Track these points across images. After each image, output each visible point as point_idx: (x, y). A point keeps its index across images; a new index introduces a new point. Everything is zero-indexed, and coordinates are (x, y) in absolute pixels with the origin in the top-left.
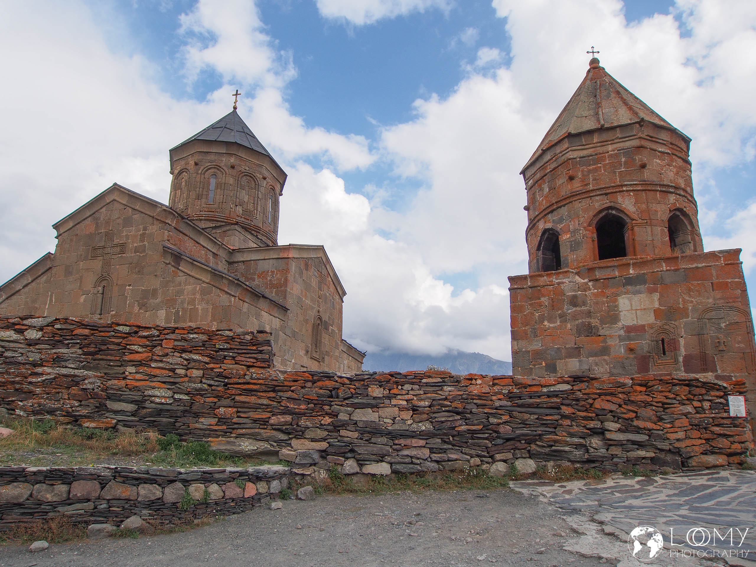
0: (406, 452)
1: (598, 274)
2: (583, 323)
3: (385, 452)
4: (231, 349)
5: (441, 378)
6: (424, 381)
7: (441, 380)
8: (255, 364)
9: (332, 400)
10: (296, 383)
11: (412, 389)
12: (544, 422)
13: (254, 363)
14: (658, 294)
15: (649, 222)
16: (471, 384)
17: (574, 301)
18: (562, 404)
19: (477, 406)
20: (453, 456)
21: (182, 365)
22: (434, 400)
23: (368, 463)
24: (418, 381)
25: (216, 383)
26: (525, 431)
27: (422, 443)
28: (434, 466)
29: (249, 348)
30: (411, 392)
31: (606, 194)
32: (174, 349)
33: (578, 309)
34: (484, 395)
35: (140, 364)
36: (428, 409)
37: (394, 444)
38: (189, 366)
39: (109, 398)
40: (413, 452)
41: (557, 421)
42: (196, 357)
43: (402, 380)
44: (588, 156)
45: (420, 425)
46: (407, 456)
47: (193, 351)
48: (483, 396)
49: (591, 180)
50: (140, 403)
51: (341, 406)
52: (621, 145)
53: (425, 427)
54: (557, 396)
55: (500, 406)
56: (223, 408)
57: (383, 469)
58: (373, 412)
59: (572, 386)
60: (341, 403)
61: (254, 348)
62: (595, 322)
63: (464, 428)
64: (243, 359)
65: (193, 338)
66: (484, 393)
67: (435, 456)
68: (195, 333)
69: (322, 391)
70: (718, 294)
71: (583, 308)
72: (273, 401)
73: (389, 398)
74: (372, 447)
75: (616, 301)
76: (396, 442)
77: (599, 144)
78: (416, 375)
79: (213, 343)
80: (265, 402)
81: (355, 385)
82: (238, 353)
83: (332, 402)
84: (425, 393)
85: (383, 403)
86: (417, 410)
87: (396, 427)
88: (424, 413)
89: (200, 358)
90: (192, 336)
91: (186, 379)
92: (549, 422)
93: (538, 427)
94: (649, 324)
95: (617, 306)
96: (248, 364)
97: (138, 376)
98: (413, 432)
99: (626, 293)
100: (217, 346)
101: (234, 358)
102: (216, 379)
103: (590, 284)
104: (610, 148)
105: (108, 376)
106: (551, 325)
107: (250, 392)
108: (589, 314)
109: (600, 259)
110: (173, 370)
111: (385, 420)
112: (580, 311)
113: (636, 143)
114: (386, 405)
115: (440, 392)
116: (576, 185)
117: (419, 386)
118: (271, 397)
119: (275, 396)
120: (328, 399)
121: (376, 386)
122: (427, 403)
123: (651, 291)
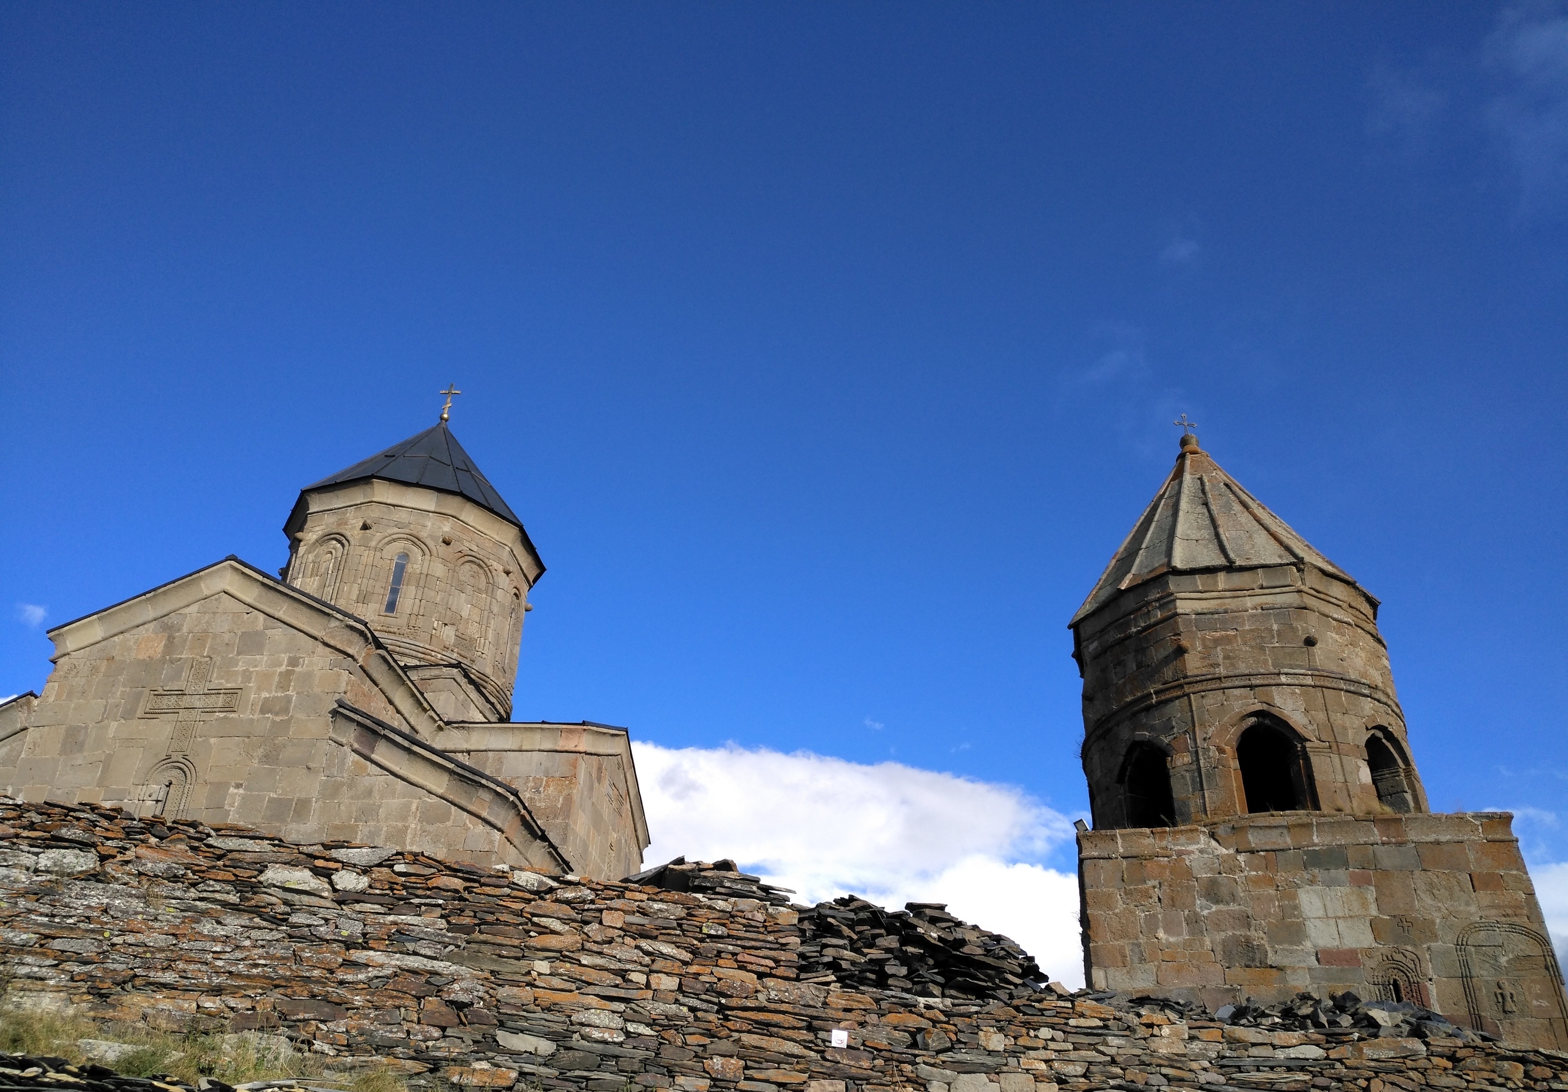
1: (1253, 839)
2: (1235, 939)
4: (729, 936)
5: (1101, 1019)
6: (1072, 1022)
7: (1101, 1024)
8: (774, 972)
9: (917, 1052)
10: (848, 1015)
11: (1053, 1039)
13: (771, 968)
14: (1372, 888)
15: (1334, 746)
16: (1152, 1035)
19: (1169, 1081)
21: (641, 964)
22: (1090, 1063)
24: (1063, 1021)
25: (705, 1006)
29: (761, 937)
30: (1052, 1045)
31: (1252, 687)
32: (625, 931)
33: (1222, 907)
34: (1179, 1058)
35: (561, 956)
36: (1082, 1080)
38: (655, 967)
39: (502, 1025)
42: (667, 949)
43: (1036, 1018)
44: (1212, 614)
47: (660, 938)
48: (1176, 1061)
49: (1221, 657)
50: (560, 1038)
51: (933, 1065)
52: (1269, 599)
54: (1302, 1069)
55: (1208, 1083)
56: (719, 1058)
58: (990, 1081)
59: (1324, 1049)
60: (933, 1061)
61: (771, 938)
62: (1258, 936)
64: (751, 959)
65: (660, 910)
66: (1177, 1055)
68: (661, 900)
69: (896, 1034)
70: (1484, 897)
71: (1233, 907)
72: (810, 1049)
73: (1014, 1053)
75: (1294, 897)
77: (1228, 594)
78: (1058, 1010)
79: (698, 924)
80: (797, 1049)
81: (955, 1025)
82: (744, 947)
83: (916, 1056)
84: (1075, 1049)
85: (1006, 1065)
86: (1066, 1082)
89: (674, 951)
90: (656, 906)
91: (650, 994)
94: (1362, 949)
95: (1296, 907)
96: (761, 969)
97: (556, 982)
99: (1312, 882)
100: (705, 930)
101: (734, 954)
102: (704, 997)
103: (1241, 858)
104: (1249, 602)
105: (496, 979)
106: (1172, 939)
107: (765, 1028)
108: (1246, 920)
109: (1251, 811)
110: (622, 974)
112: (1227, 912)
113: (1292, 599)
114: (1012, 1070)
115: (1102, 1048)
116: (1193, 664)
117: (1064, 1032)
118: (805, 1041)
119: (813, 1038)
120: (910, 1051)
121: (991, 1030)
122: (1080, 1070)
123: (1360, 882)
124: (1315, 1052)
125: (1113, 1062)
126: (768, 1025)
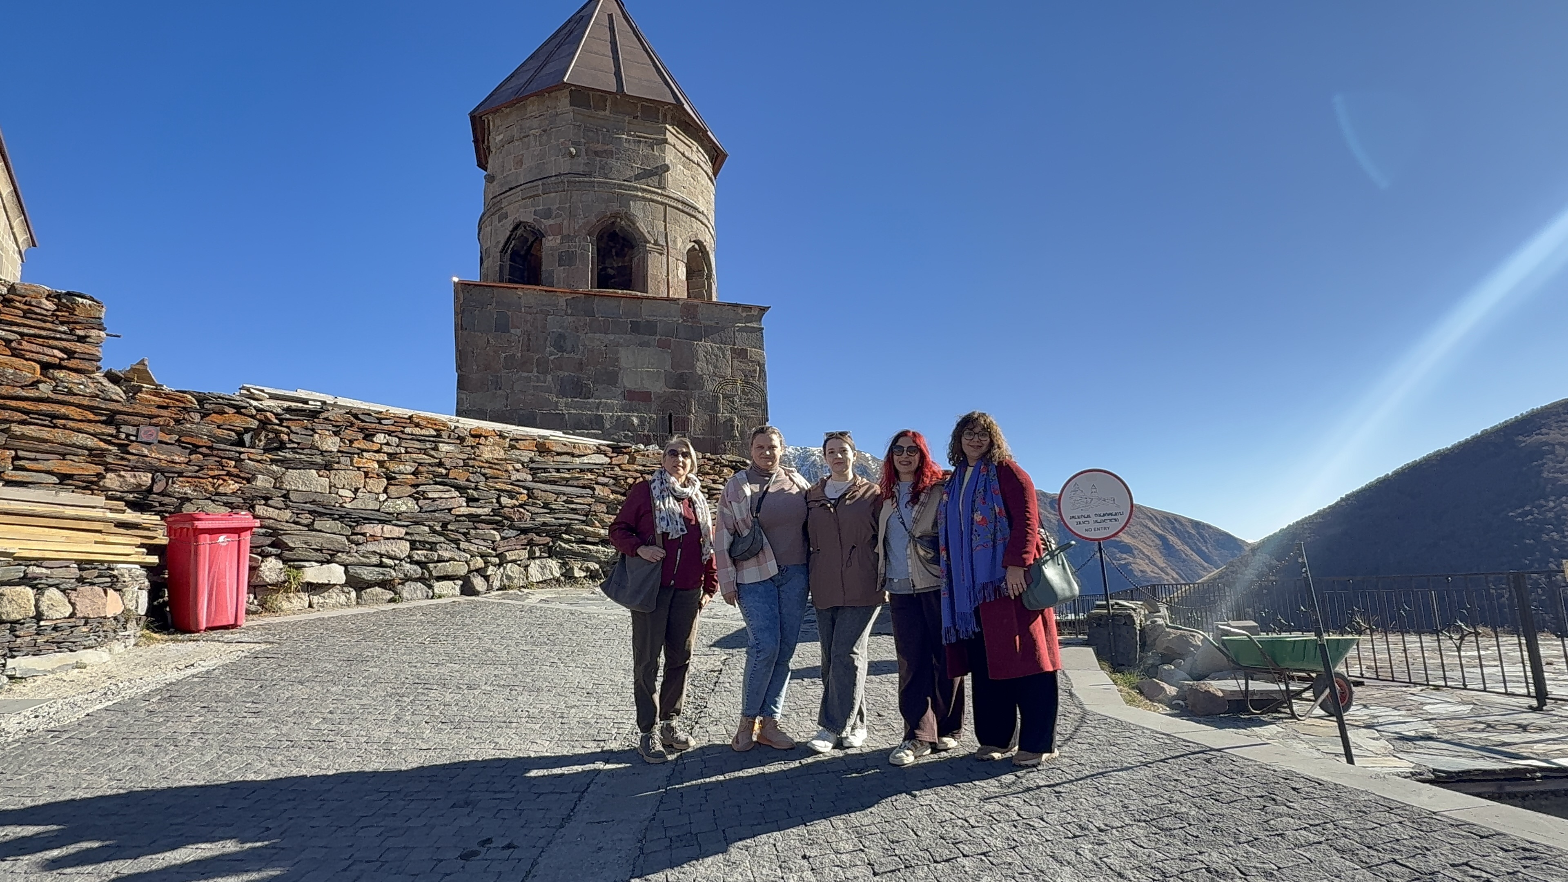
0: (371, 547)
2: (570, 378)
3: (339, 547)
5: (436, 430)
6: (408, 430)
7: (435, 433)
8: (65, 363)
9: (242, 450)
10: (163, 412)
11: (387, 444)
12: (574, 506)
13: (61, 359)
14: (669, 351)
15: (665, 250)
16: (478, 444)
17: (559, 343)
18: (597, 483)
19: (487, 478)
20: (446, 555)
22: (420, 464)
23: (306, 564)
24: (400, 429)
26: (549, 519)
27: (400, 532)
28: (414, 570)
29: (49, 325)
30: (386, 449)
33: (565, 355)
36: (412, 477)
37: (353, 534)
40: (383, 548)
41: (589, 505)
43: (373, 426)
45: (399, 502)
46: (375, 552)
48: (495, 464)
51: (258, 461)
53: (406, 506)
54: (591, 471)
55: (518, 481)
57: (336, 573)
58: (320, 476)
59: (611, 458)
60: (259, 458)
61: (64, 328)
62: (586, 378)
63: (464, 510)
64: (34, 347)
66: (497, 459)
67: (419, 555)
69: (219, 432)
70: (736, 364)
71: (573, 355)
72: (109, 442)
73: (348, 454)
74: (314, 536)
75: (618, 352)
76: (358, 529)
78: (396, 419)
80: (91, 442)
81: (288, 427)
82: (22, 335)
83: (240, 453)
84: (407, 452)
85: (338, 463)
86: (395, 478)
87: (358, 504)
88: (406, 484)
92: (579, 507)
93: (566, 513)
94: (655, 391)
95: (617, 360)
96: (46, 359)
98: (388, 513)
99: (631, 343)
101: (9, 341)
103: (585, 320)
107: (48, 420)
108: (580, 366)
109: (598, 287)
111: (341, 492)
114: (343, 467)
115: (433, 453)
117: (399, 438)
118: (103, 434)
119: (114, 432)
120: (234, 448)
121: (327, 433)
122: (410, 469)
123: (662, 346)
124: (603, 459)
125: (440, 464)
126: (53, 416)
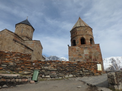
1: (81, 47)
2: (79, 54)
3: (49, 74)
6: (56, 62)
8: (28, 59)
10: (35, 62)
15: (87, 40)
17: (78, 51)
18: (76, 66)
19: (64, 66)
20: (60, 74)
21: (16, 59)
23: (46, 75)
25: (21, 62)
27: (55, 72)
28: (57, 76)
29: (27, 56)
30: (54, 64)
32: (15, 56)
35: (8, 58)
39: (2, 64)
41: (76, 68)
43: (52, 62)
44: (79, 30)
46: (53, 74)
48: (65, 64)
49: (80, 33)
50: (7, 65)
53: (56, 69)
54: (75, 64)
55: (67, 66)
56: (22, 66)
57: (49, 76)
58: (47, 67)
60: (42, 65)
63: (62, 70)
65: (18, 54)
67: (57, 74)
70: (97, 50)
74: (47, 73)
75: (83, 51)
76: (51, 72)
81: (45, 63)
85: (49, 66)
86: (54, 67)
87: (51, 69)
89: (19, 57)
93: (73, 69)
94: (88, 54)
97: (8, 60)
98: (54, 70)
101: (25, 58)
105: (2, 60)
106: (74, 54)
107: (27, 63)
109: (81, 44)
111: (49, 68)
113: (85, 29)
115: (58, 64)
116: (78, 34)
118: (31, 64)
121: (48, 63)
122: (56, 66)
123: (88, 49)
124: (77, 63)
